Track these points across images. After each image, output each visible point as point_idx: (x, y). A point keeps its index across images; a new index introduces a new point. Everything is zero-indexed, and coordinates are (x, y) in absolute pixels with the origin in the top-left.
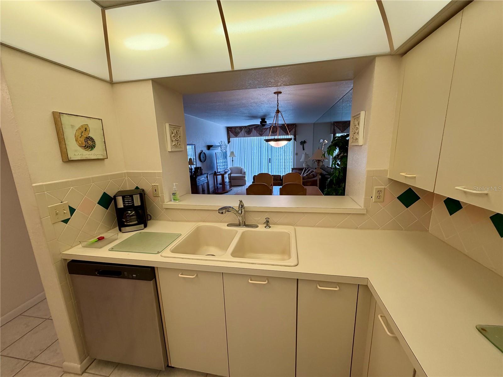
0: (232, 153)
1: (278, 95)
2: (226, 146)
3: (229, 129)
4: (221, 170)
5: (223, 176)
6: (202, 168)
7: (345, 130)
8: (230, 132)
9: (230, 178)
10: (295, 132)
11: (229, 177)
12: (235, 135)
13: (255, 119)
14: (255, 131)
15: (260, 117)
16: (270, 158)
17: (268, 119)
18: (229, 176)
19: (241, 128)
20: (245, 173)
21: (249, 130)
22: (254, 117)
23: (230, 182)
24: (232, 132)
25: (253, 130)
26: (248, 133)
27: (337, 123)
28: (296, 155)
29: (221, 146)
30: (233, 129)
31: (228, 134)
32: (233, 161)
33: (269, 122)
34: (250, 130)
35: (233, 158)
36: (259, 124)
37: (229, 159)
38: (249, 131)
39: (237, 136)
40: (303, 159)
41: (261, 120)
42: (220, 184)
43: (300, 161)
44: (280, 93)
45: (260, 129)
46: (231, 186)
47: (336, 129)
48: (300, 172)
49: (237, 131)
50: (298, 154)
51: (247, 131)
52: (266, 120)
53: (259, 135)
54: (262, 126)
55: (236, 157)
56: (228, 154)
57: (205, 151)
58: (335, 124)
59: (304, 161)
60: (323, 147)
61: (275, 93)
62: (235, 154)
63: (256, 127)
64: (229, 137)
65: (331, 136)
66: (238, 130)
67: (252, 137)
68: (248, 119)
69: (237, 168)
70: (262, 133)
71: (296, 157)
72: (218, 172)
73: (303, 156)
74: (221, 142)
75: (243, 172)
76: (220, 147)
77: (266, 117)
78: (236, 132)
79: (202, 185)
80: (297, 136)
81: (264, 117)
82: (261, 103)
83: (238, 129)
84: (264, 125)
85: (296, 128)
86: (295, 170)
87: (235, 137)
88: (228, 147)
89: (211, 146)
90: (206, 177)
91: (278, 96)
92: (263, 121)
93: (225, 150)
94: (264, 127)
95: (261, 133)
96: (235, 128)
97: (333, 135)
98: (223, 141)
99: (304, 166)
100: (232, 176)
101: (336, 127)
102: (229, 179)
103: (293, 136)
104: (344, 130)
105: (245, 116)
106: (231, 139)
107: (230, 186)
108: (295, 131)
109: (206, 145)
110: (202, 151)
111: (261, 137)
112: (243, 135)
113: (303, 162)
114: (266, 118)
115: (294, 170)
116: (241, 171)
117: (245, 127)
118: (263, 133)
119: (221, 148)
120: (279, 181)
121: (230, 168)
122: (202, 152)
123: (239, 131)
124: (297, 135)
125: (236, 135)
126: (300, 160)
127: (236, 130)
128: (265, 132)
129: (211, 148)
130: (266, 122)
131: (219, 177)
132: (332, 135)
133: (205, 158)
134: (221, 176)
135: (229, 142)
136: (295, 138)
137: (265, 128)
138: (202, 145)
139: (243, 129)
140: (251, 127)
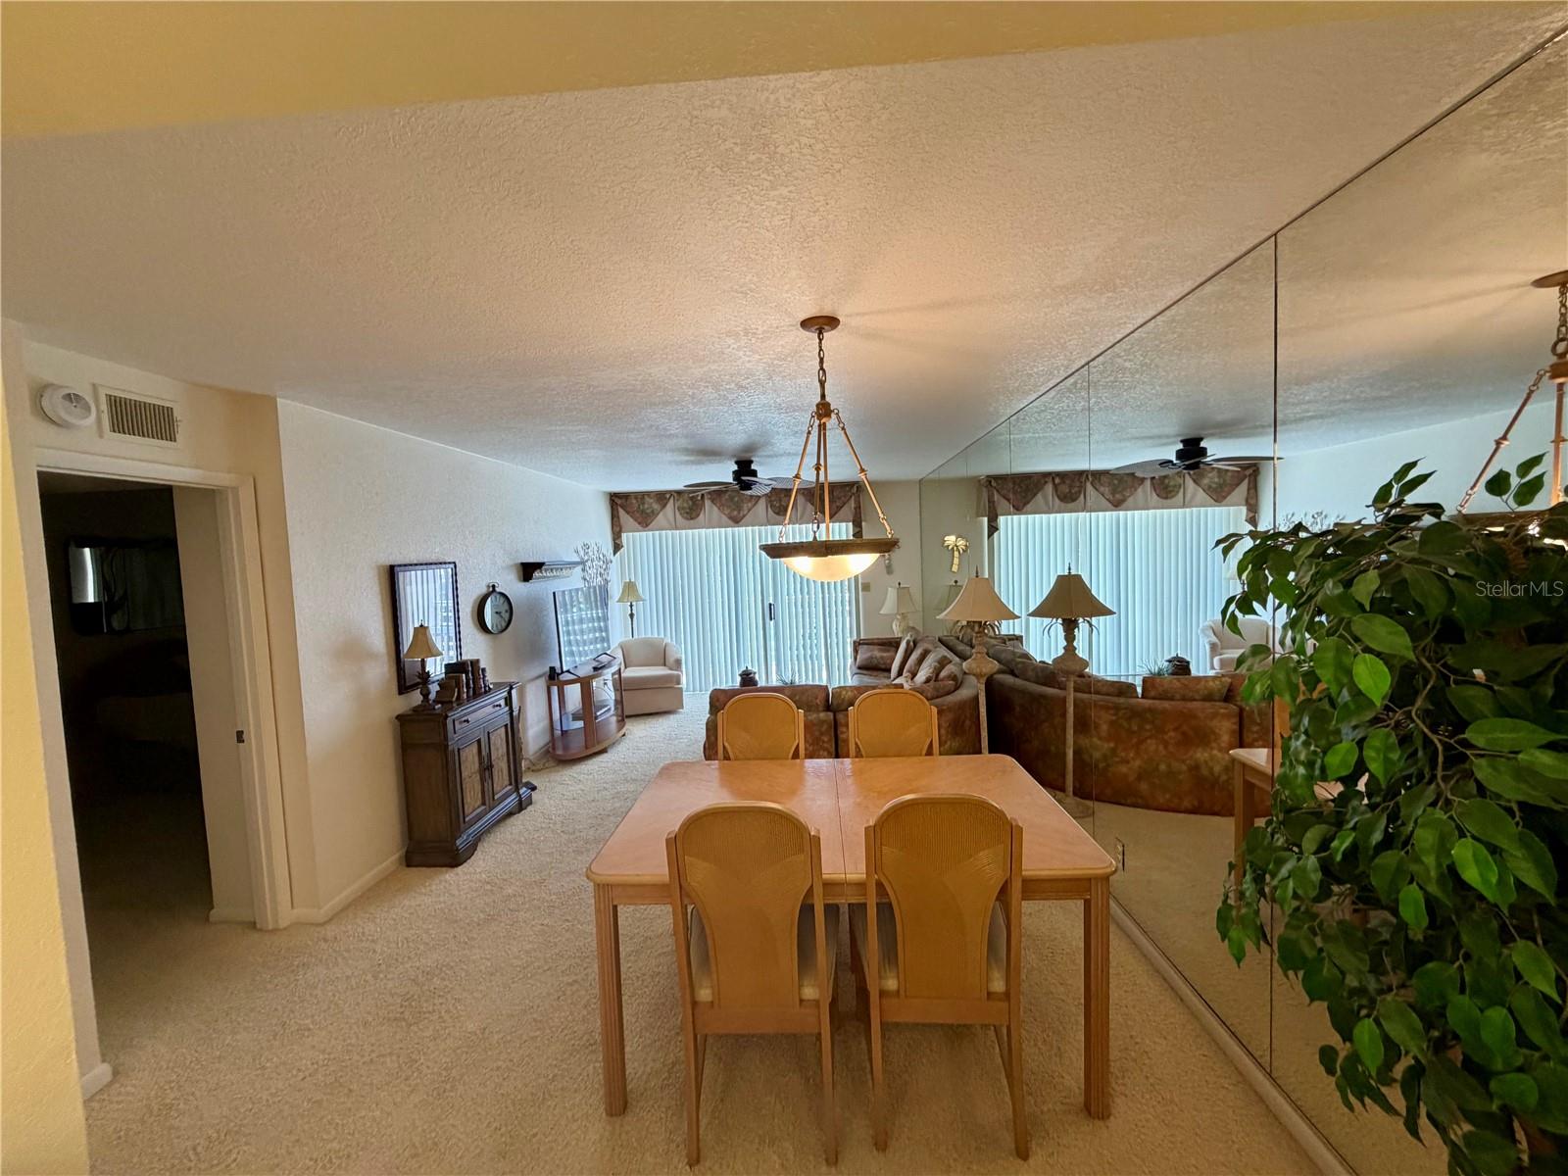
0: (630, 588)
1: (820, 333)
2: (607, 562)
3: (616, 500)
4: (575, 659)
5: (586, 684)
6: (482, 665)
7: (1028, 503)
8: (620, 510)
9: (620, 685)
10: (858, 508)
11: (614, 681)
12: (639, 523)
13: (711, 462)
14: (715, 508)
15: (734, 456)
16: (772, 602)
17: (761, 464)
18: (617, 676)
19: (662, 497)
20: (678, 662)
21: (690, 503)
22: (708, 453)
23: (619, 702)
24: (628, 513)
25: (707, 503)
26: (687, 513)
27: (1000, 482)
28: (863, 590)
29: (583, 563)
30: (634, 501)
31: (612, 519)
32: (632, 615)
33: (766, 472)
34: (694, 503)
35: (631, 606)
36: (729, 479)
37: (617, 611)
38: (692, 504)
39: (647, 526)
40: (889, 605)
41: (735, 468)
42: (576, 717)
43: (881, 612)
44: (831, 322)
45: (731, 498)
46: (623, 718)
47: (996, 499)
48: (885, 655)
49: (646, 506)
50: (872, 588)
51: (683, 508)
52: (753, 467)
53: (730, 522)
54: (742, 488)
55: (643, 600)
56: (616, 590)
57: (511, 585)
58: (994, 484)
59: (897, 614)
60: (956, 561)
61: (806, 324)
62: (640, 590)
63: (717, 492)
64: (618, 529)
65: (982, 523)
66: (652, 504)
67: (702, 528)
68: (687, 463)
69: (648, 644)
70: (741, 515)
71: (864, 597)
72: (562, 672)
73: (892, 594)
74: (586, 546)
75: (671, 660)
76: (579, 568)
77: (754, 456)
78: (643, 511)
79: (479, 741)
80: (863, 524)
81: (745, 456)
82: (741, 387)
83: (652, 501)
84: (747, 486)
85: (859, 496)
86: (865, 646)
87: (640, 528)
88: (614, 567)
89: (539, 566)
90: (502, 702)
91: (821, 340)
92: (745, 469)
93: (599, 579)
94: (749, 492)
95: (735, 513)
96: (642, 496)
97: (989, 521)
98: (593, 545)
99: (896, 630)
100: (626, 679)
101: (995, 492)
102: (616, 690)
103: (851, 524)
104: (1025, 504)
105: (672, 451)
106: (624, 535)
107: (618, 721)
108: (855, 508)
109: (512, 563)
110: (494, 586)
111: (736, 529)
112: (668, 520)
113: (890, 617)
114: (753, 459)
115: (862, 649)
116: (661, 655)
117: (679, 493)
118: (744, 516)
119: (583, 570)
120: (822, 715)
121: (622, 647)
122: (494, 590)
123: (656, 506)
124: (865, 521)
125: (645, 520)
126: (881, 609)
127: (643, 504)
128: (749, 510)
129: (537, 574)
130: (754, 473)
131: (574, 693)
132: (986, 519)
133: (506, 616)
134: (578, 686)
135: (617, 547)
136: (858, 530)
137: (751, 496)
138: (495, 564)
139: (672, 500)
140: (700, 493)
